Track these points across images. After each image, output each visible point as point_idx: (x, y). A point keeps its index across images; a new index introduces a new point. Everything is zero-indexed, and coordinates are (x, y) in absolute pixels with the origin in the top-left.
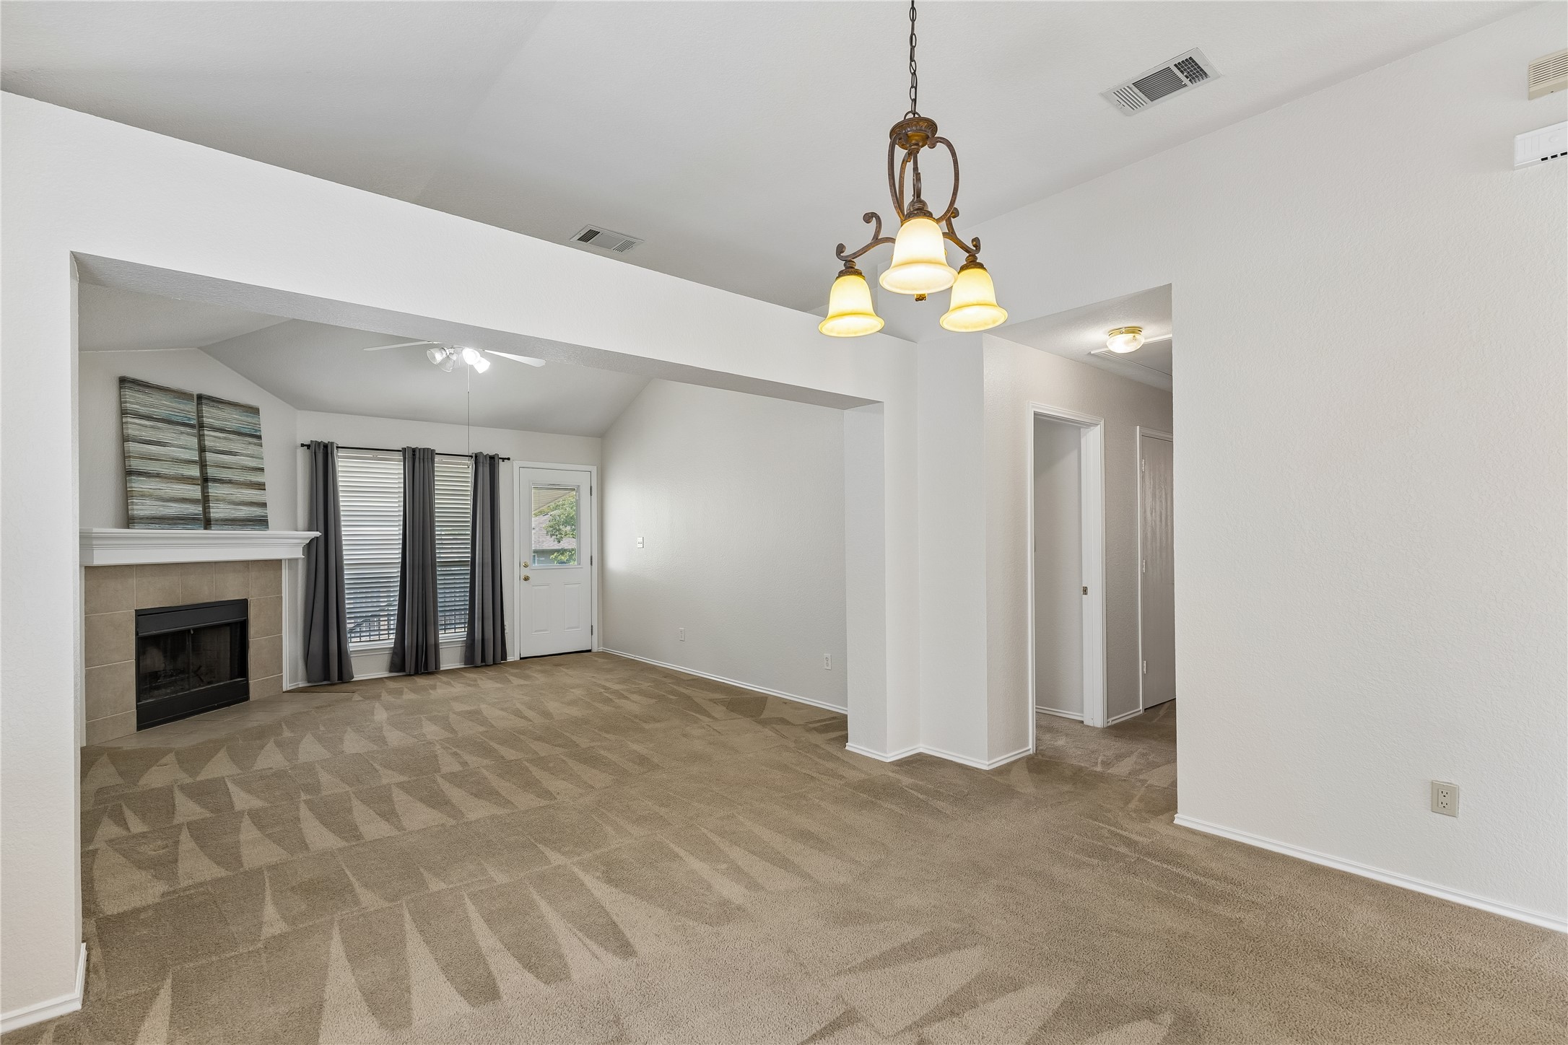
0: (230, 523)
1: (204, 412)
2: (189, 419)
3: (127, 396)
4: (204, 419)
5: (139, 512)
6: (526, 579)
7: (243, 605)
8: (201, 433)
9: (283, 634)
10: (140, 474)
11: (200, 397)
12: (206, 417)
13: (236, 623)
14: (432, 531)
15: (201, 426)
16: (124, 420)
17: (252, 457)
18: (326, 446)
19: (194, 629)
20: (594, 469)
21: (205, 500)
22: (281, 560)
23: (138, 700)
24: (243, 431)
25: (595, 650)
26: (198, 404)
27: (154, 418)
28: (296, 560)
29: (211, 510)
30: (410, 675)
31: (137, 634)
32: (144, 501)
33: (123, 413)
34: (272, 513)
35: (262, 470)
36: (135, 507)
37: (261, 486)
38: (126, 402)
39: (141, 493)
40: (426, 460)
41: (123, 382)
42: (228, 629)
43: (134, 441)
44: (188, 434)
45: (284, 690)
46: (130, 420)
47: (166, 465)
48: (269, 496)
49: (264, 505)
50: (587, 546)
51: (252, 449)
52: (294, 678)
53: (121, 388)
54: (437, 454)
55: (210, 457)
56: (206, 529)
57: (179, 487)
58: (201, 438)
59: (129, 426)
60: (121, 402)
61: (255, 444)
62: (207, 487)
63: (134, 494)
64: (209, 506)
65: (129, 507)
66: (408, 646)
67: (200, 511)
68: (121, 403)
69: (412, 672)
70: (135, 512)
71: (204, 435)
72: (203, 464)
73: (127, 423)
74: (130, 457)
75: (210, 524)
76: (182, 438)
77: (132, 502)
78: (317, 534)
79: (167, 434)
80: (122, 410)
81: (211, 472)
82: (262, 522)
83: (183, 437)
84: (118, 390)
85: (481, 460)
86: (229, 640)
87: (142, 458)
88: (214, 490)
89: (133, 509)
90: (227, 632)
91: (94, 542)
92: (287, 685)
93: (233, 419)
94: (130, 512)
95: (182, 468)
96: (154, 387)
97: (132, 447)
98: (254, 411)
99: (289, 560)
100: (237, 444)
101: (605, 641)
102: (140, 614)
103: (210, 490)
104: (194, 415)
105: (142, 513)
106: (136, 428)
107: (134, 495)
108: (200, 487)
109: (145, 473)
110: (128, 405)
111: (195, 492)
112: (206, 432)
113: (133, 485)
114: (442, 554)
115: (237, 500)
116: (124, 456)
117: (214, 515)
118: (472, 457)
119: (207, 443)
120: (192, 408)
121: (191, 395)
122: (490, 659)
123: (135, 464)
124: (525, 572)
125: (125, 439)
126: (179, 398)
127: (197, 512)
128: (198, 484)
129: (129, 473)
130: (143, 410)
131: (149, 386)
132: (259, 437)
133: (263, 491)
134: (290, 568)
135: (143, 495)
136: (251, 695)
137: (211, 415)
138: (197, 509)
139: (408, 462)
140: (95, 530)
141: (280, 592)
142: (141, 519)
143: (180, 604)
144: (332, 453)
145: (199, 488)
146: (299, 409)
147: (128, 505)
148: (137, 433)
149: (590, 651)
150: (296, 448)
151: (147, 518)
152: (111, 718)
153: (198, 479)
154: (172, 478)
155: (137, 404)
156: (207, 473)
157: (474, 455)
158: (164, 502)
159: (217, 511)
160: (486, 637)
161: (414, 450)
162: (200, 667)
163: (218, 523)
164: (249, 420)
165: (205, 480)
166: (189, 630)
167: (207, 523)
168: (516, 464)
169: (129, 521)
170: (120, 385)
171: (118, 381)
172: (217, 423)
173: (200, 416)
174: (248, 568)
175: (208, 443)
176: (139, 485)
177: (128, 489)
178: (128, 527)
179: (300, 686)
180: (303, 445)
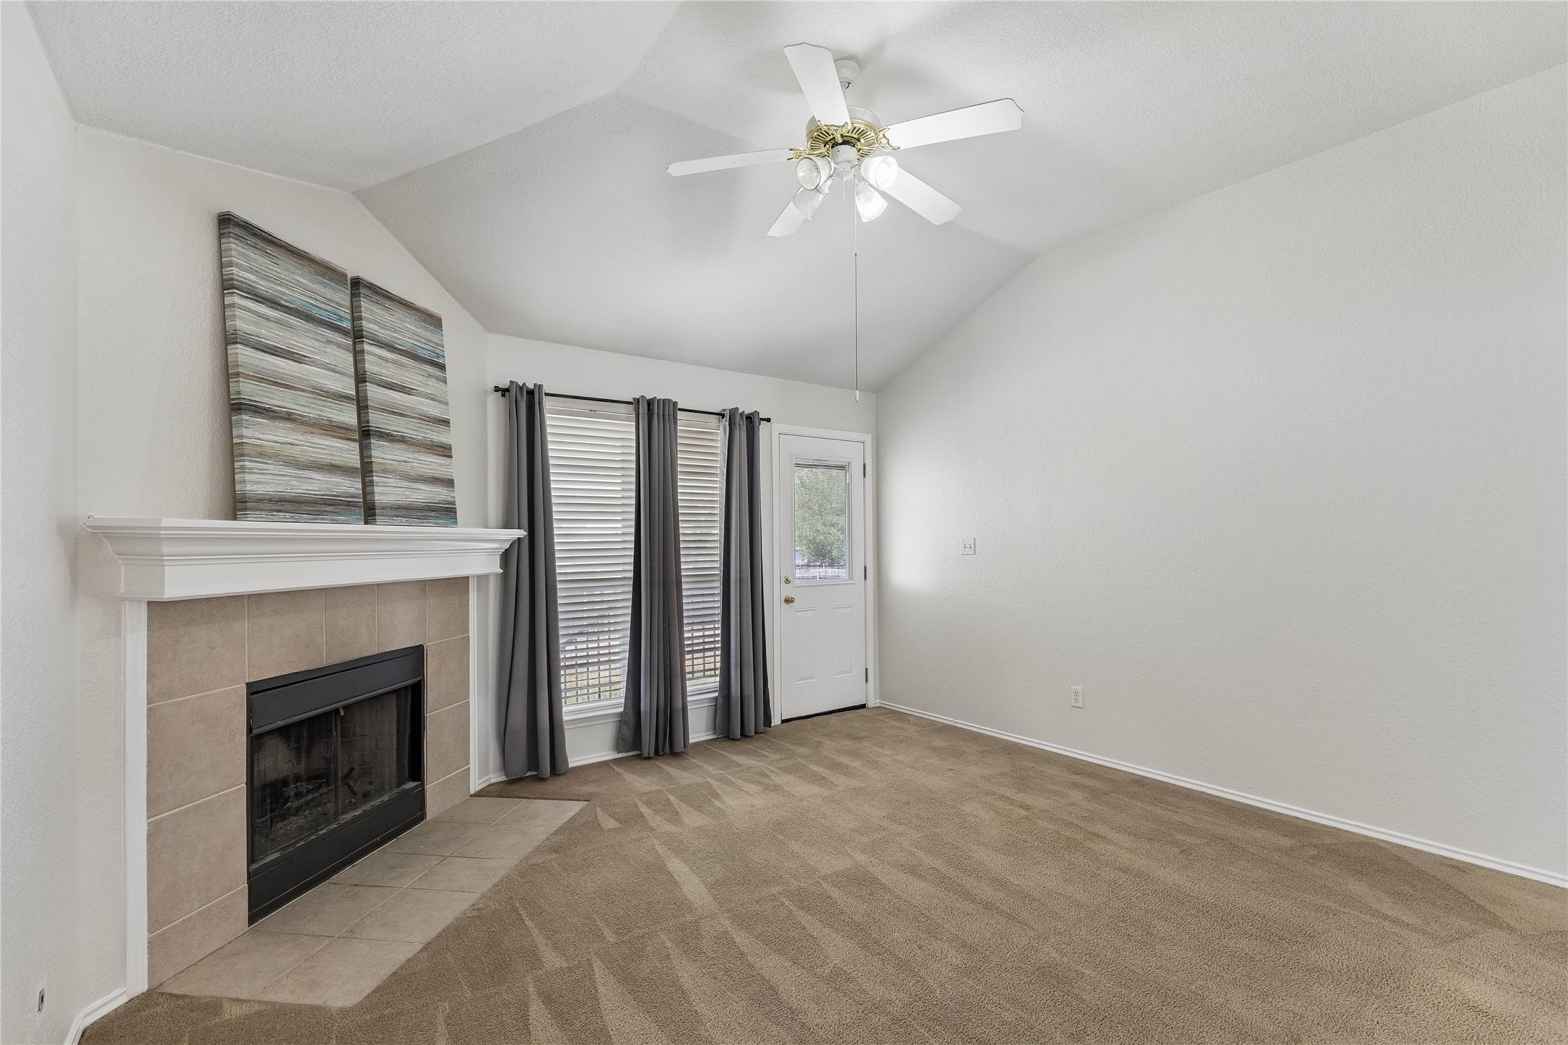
0: (403, 512)
1: (363, 309)
2: (341, 318)
3: (233, 253)
4: (364, 323)
5: (255, 487)
6: (789, 601)
7: (416, 655)
8: (358, 347)
9: (471, 700)
10: (258, 410)
11: (357, 283)
12: (369, 321)
13: (406, 688)
14: (677, 528)
15: (357, 335)
16: (228, 300)
17: (433, 399)
18: (531, 393)
19: (345, 708)
20: (868, 439)
21: (366, 470)
22: (467, 578)
23: (251, 859)
24: (421, 353)
25: (870, 705)
26: (353, 295)
27: (281, 305)
28: (487, 576)
29: (376, 489)
30: (649, 758)
31: (250, 730)
32: (265, 466)
33: (226, 285)
34: (463, 498)
35: (446, 422)
36: (248, 477)
37: (444, 451)
38: (231, 264)
39: (259, 450)
40: (667, 417)
41: (226, 222)
42: (394, 696)
43: (246, 343)
44: (339, 345)
45: (472, 792)
46: (237, 300)
47: (303, 398)
48: (458, 468)
49: (449, 483)
50: (861, 553)
51: (432, 387)
52: (484, 771)
53: (221, 236)
54: (680, 410)
55: (373, 391)
56: (366, 523)
57: (325, 442)
58: (358, 355)
59: (238, 312)
60: (222, 264)
61: (437, 378)
62: (369, 447)
63: (247, 450)
64: (372, 481)
65: (237, 477)
66: (646, 712)
67: (357, 489)
68: (221, 266)
69: (652, 754)
70: (249, 487)
71: (362, 351)
72: (362, 405)
73: (232, 306)
74: (238, 374)
75: (374, 515)
76: (329, 350)
77: (243, 467)
78: (521, 533)
79: (303, 339)
80: (223, 280)
81: (376, 419)
82: (447, 512)
83: (331, 349)
84: (216, 241)
85: (738, 419)
86: (395, 717)
87: (261, 380)
88: (382, 453)
89: (244, 482)
90: (393, 701)
91: (166, 549)
92: (476, 784)
93: (408, 332)
94: (238, 487)
95: (330, 407)
96: (281, 247)
97: (242, 354)
98: (434, 321)
99: (479, 577)
100: (412, 375)
101: (882, 692)
102: (255, 690)
103: (373, 453)
104: (345, 312)
105: (260, 490)
106: (247, 316)
107: (246, 452)
108: (358, 444)
109: (265, 409)
110: (235, 270)
111: (349, 453)
112: (366, 347)
113: (245, 432)
114: (687, 565)
115: (412, 473)
116: (228, 373)
117: (381, 498)
118: (723, 416)
119: (368, 367)
120: (345, 300)
121: (344, 276)
122: (751, 729)
123: (248, 390)
124: (788, 591)
125: (228, 338)
126: (323, 275)
127: (353, 491)
128: (355, 440)
129: (236, 407)
130: (263, 286)
132: (442, 367)
133: (448, 460)
134: (479, 590)
135: (262, 455)
136: (428, 811)
137: (375, 318)
138: (351, 486)
139: (643, 420)
140: (167, 522)
141: (466, 630)
142: (259, 501)
143: (324, 664)
144: (540, 403)
145: (356, 446)
146: (490, 331)
147: (233, 474)
148: (251, 329)
149: (863, 706)
150: (486, 394)
151: (271, 500)
152: (200, 914)
153: (354, 430)
154: (313, 425)
155: (251, 271)
156: (368, 422)
157: (727, 414)
158: (299, 469)
159: (386, 492)
160: (746, 693)
161: (650, 403)
162: (352, 769)
163: (386, 512)
164: (428, 335)
165: (365, 434)
166: (337, 711)
167: (370, 512)
168: (776, 427)
169: (237, 505)
170: (220, 229)
171: (216, 221)
172: (383, 334)
173: (356, 317)
174: (425, 591)
175: (371, 366)
176: (254, 431)
177: (235, 441)
178: (235, 519)
179: (493, 781)
180: (497, 389)
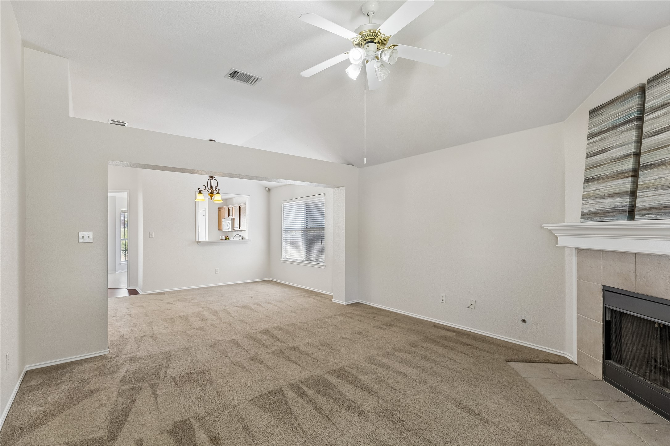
2: (631, 114)
12: (648, 102)
21: (633, 191)
27: (603, 132)
29: (638, 200)
43: (588, 157)
44: (628, 130)
47: (606, 167)
55: (646, 142)
56: (629, 220)
57: (612, 183)
58: (640, 127)
62: (638, 177)
64: (636, 196)
67: (627, 202)
71: (643, 123)
72: (637, 155)
75: (635, 215)
79: (609, 140)
81: (645, 159)
83: (623, 135)
87: (591, 168)
88: (645, 177)
96: (606, 105)
103: (640, 179)
104: (635, 109)
105: (585, 211)
106: (590, 146)
108: (631, 178)
111: (626, 184)
112: (646, 119)
117: (640, 204)
120: (635, 102)
126: (625, 99)
127: (623, 204)
130: (597, 129)
131: (604, 106)
137: (654, 96)
138: (624, 201)
142: (584, 215)
148: (590, 150)
152: (588, 356)
153: (630, 171)
154: (609, 177)
155: (594, 126)
156: (639, 163)
158: (599, 199)
159: (644, 201)
163: (641, 212)
165: (637, 170)
167: (631, 214)
172: (659, 101)
175: (647, 130)
